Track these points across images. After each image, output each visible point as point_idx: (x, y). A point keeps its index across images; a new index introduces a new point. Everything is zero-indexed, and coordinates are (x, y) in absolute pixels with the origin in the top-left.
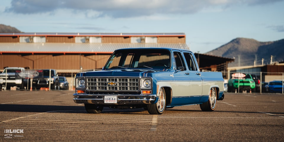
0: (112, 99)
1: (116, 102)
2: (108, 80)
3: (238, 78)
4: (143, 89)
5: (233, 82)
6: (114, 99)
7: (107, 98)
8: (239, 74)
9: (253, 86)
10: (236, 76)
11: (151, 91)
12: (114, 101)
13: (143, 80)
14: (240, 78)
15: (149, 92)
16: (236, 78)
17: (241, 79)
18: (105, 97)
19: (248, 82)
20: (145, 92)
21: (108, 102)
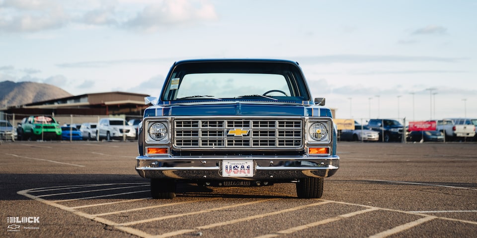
0: (242, 167)
1: (251, 174)
2: (226, 123)
3: (42, 122)
4: (309, 143)
5: (33, 128)
6: (246, 168)
7: (229, 165)
8: (43, 117)
9: (59, 132)
10: (39, 120)
11: (330, 147)
12: (247, 171)
13: (309, 124)
14: (44, 122)
15: (323, 149)
16: (40, 123)
17: (46, 123)
18: (225, 164)
19: (53, 127)
20: (314, 152)
21: (233, 175)
